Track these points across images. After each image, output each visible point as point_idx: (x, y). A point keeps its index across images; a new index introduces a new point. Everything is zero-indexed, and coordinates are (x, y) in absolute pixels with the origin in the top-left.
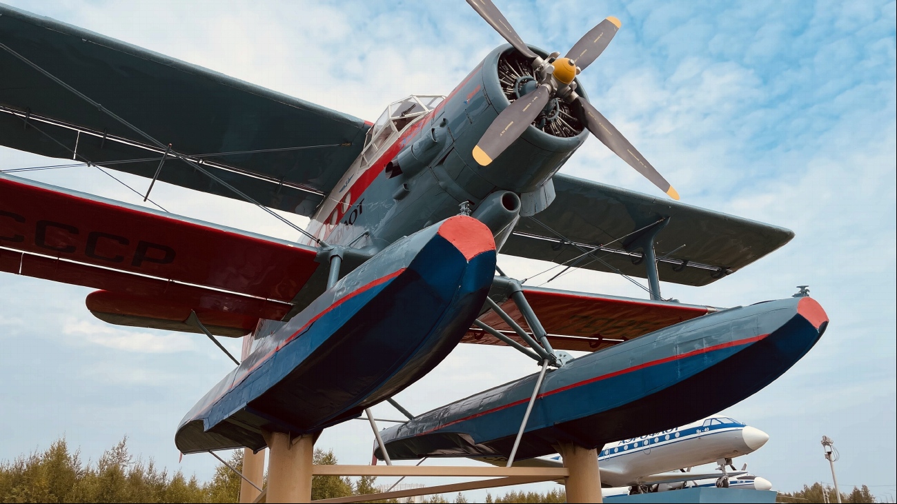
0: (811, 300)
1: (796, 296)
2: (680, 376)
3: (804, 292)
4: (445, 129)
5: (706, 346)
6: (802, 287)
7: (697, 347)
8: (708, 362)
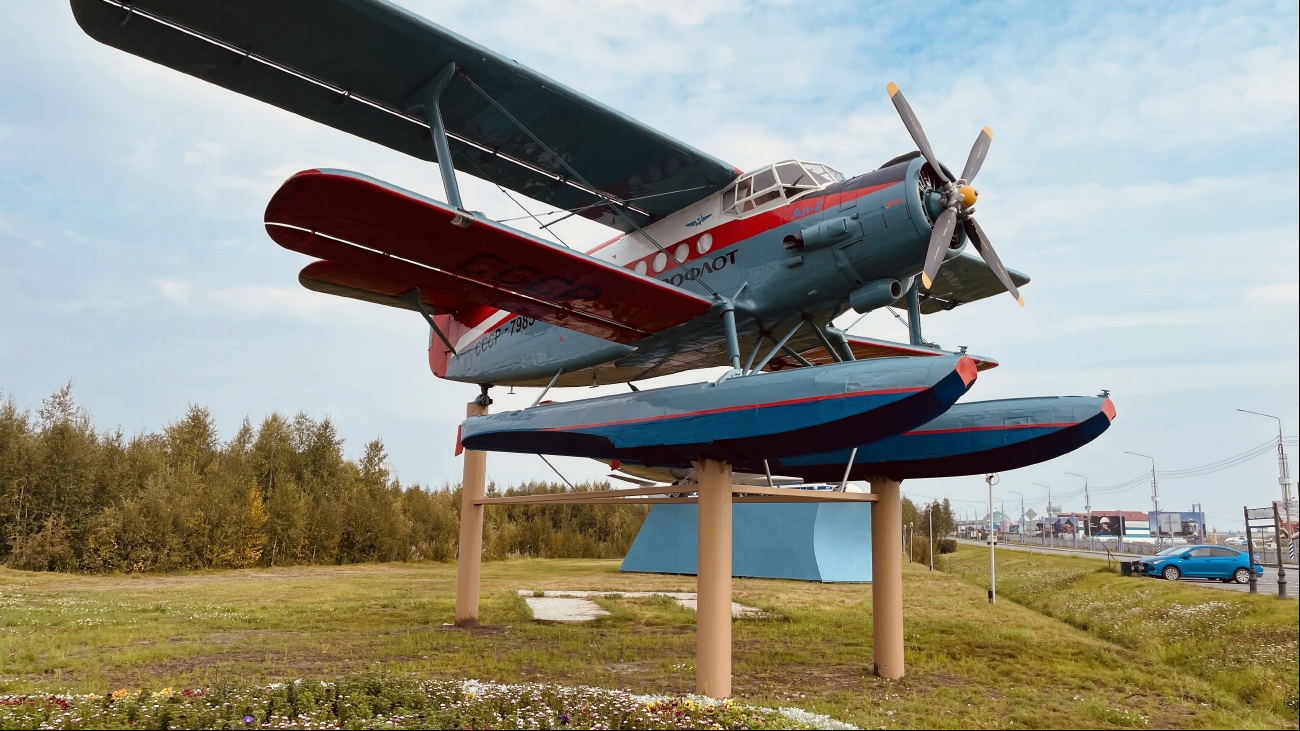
0: (1109, 401)
1: (1099, 396)
2: (1006, 442)
3: (1106, 394)
4: (855, 222)
5: (1030, 423)
6: (1106, 391)
7: (1023, 422)
8: (1031, 435)
